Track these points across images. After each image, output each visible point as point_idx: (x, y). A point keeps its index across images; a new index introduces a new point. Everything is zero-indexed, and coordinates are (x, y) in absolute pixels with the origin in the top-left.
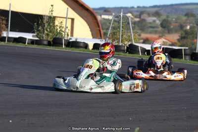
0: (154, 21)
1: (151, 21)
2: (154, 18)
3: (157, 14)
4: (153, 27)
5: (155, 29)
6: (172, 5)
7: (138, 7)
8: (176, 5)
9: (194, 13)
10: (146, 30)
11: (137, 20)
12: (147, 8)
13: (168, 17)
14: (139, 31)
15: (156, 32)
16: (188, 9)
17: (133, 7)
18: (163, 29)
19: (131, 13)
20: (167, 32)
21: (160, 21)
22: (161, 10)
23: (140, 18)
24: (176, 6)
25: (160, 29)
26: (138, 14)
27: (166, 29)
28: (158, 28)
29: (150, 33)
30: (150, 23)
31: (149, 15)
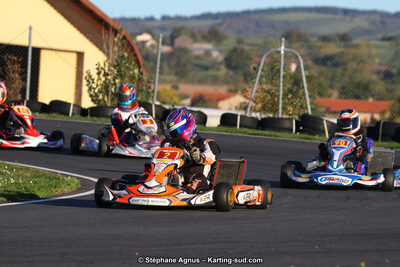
0: (208, 53)
1: (201, 53)
2: (208, 46)
3: (213, 36)
4: (206, 68)
5: (209, 73)
6: (247, 13)
7: (164, 18)
8: (257, 12)
9: (303, 31)
10: (190, 75)
11: (166, 49)
12: (185, 19)
13: (240, 41)
14: (173, 78)
15: (215, 80)
16: (287, 23)
17: (151, 19)
18: (231, 73)
19: (149, 32)
20: (242, 79)
21: (220, 51)
22: (220, 24)
23: (172, 44)
24: (257, 16)
25: (223, 71)
26: (168, 34)
27: (240, 72)
28: (218, 69)
29: (201, 81)
30: (198, 57)
31: (194, 38)
